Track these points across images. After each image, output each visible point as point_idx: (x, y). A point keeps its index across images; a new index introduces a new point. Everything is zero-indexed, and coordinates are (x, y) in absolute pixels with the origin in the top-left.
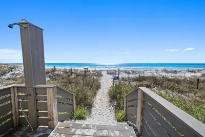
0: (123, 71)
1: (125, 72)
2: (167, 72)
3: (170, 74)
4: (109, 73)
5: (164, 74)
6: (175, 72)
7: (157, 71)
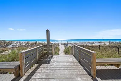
0: (69, 43)
1: (70, 44)
2: (90, 43)
3: (91, 44)
4: (62, 44)
5: (88, 44)
6: (93, 43)
7: (85, 43)
